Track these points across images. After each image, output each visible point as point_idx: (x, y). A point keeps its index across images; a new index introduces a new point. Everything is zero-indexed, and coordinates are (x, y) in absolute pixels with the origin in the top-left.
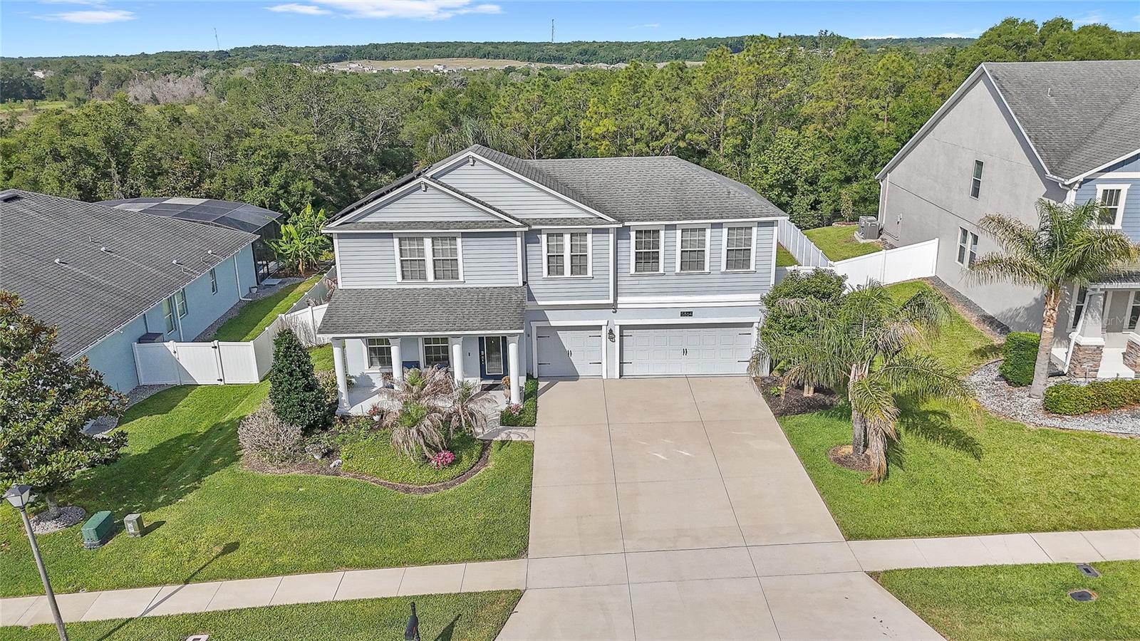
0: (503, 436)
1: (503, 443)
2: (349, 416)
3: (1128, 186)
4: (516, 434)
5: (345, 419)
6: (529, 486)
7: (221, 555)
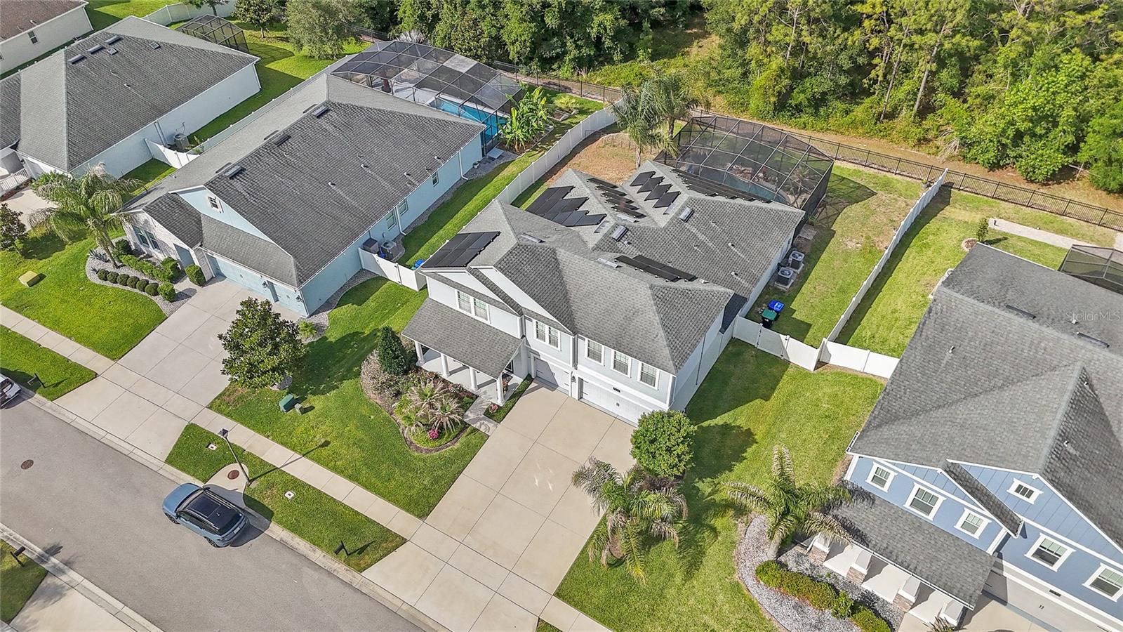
0: (476, 426)
1: (475, 430)
2: (421, 368)
3: (896, 474)
4: (486, 426)
5: (418, 369)
6: (460, 473)
7: (322, 446)
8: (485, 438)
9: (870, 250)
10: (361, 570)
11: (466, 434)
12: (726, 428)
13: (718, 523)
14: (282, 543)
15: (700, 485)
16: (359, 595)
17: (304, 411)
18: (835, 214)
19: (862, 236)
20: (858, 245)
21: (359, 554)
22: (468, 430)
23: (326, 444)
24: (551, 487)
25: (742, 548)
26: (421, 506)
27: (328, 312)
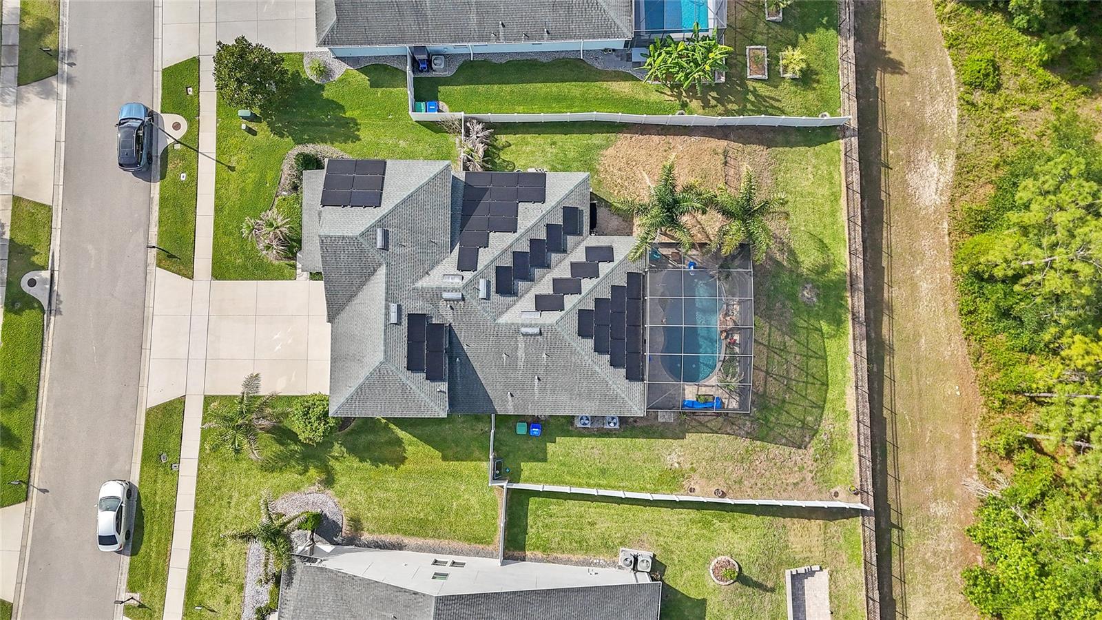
0: (298, 265)
1: (295, 267)
4: (302, 272)
7: (229, 167)
8: (293, 277)
9: (674, 478)
10: (158, 265)
11: (287, 262)
12: (399, 442)
13: (312, 472)
14: (150, 200)
15: (336, 446)
16: (143, 275)
17: (250, 130)
18: (712, 429)
19: (692, 464)
20: (677, 465)
21: (168, 256)
22: (292, 262)
23: (232, 169)
24: (277, 348)
25: (297, 496)
26: (220, 272)
27: (349, 68)
